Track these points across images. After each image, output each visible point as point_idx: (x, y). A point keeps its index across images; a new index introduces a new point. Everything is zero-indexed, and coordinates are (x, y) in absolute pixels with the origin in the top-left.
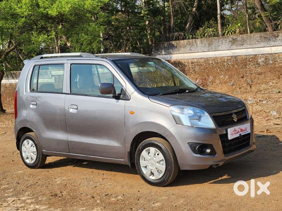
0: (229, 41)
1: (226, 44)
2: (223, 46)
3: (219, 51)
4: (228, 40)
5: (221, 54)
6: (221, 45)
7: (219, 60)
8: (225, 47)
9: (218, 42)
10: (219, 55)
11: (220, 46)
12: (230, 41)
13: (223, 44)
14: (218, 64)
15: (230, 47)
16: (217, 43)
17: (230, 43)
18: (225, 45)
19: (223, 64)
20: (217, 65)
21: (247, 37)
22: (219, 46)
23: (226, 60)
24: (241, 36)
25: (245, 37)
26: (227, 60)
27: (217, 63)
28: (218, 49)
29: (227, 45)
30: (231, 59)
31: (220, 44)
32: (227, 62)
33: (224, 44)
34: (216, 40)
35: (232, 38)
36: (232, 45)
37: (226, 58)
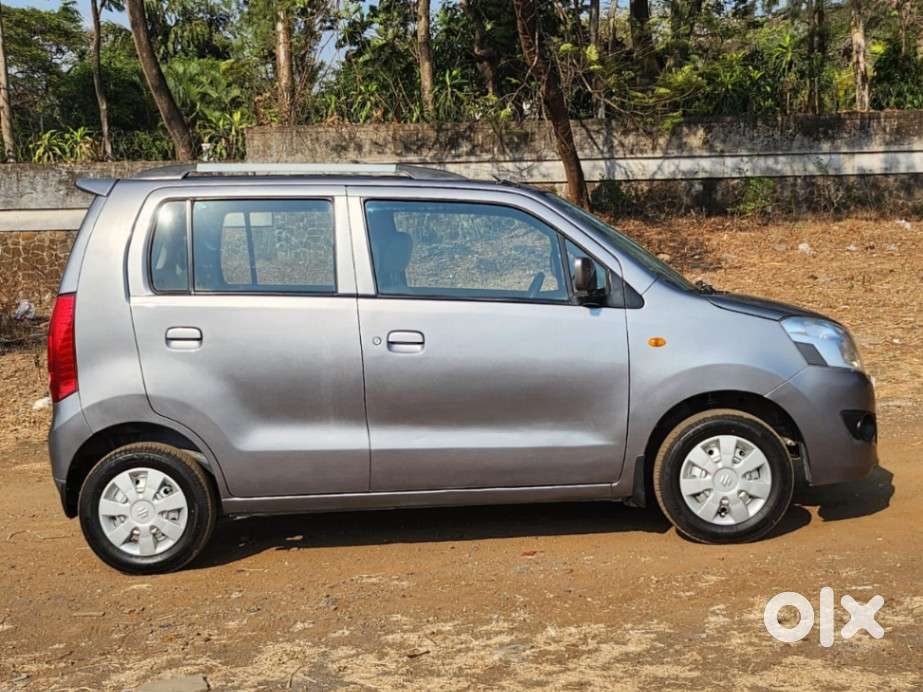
0: (57, 179)
1: (46, 190)
2: (34, 195)
3: (20, 210)
4: (54, 176)
5: (28, 223)
6: (29, 190)
7: (22, 242)
8: (45, 200)
9: (18, 180)
10: (23, 225)
11: (25, 197)
12: (60, 182)
13: (35, 189)
14: (20, 255)
15: (64, 201)
16: (15, 185)
17: (61, 187)
18: (44, 192)
19: (38, 255)
20: (15, 259)
21: (120, 170)
22: (21, 196)
23: (47, 244)
24: (99, 166)
25: (113, 170)
26: (52, 242)
27: (16, 252)
28: (18, 203)
29: (49, 194)
30: (65, 241)
31: (26, 187)
32: (50, 248)
33: (39, 188)
34: (8, 174)
35: (68, 173)
36: (67, 194)
37: (47, 237)
